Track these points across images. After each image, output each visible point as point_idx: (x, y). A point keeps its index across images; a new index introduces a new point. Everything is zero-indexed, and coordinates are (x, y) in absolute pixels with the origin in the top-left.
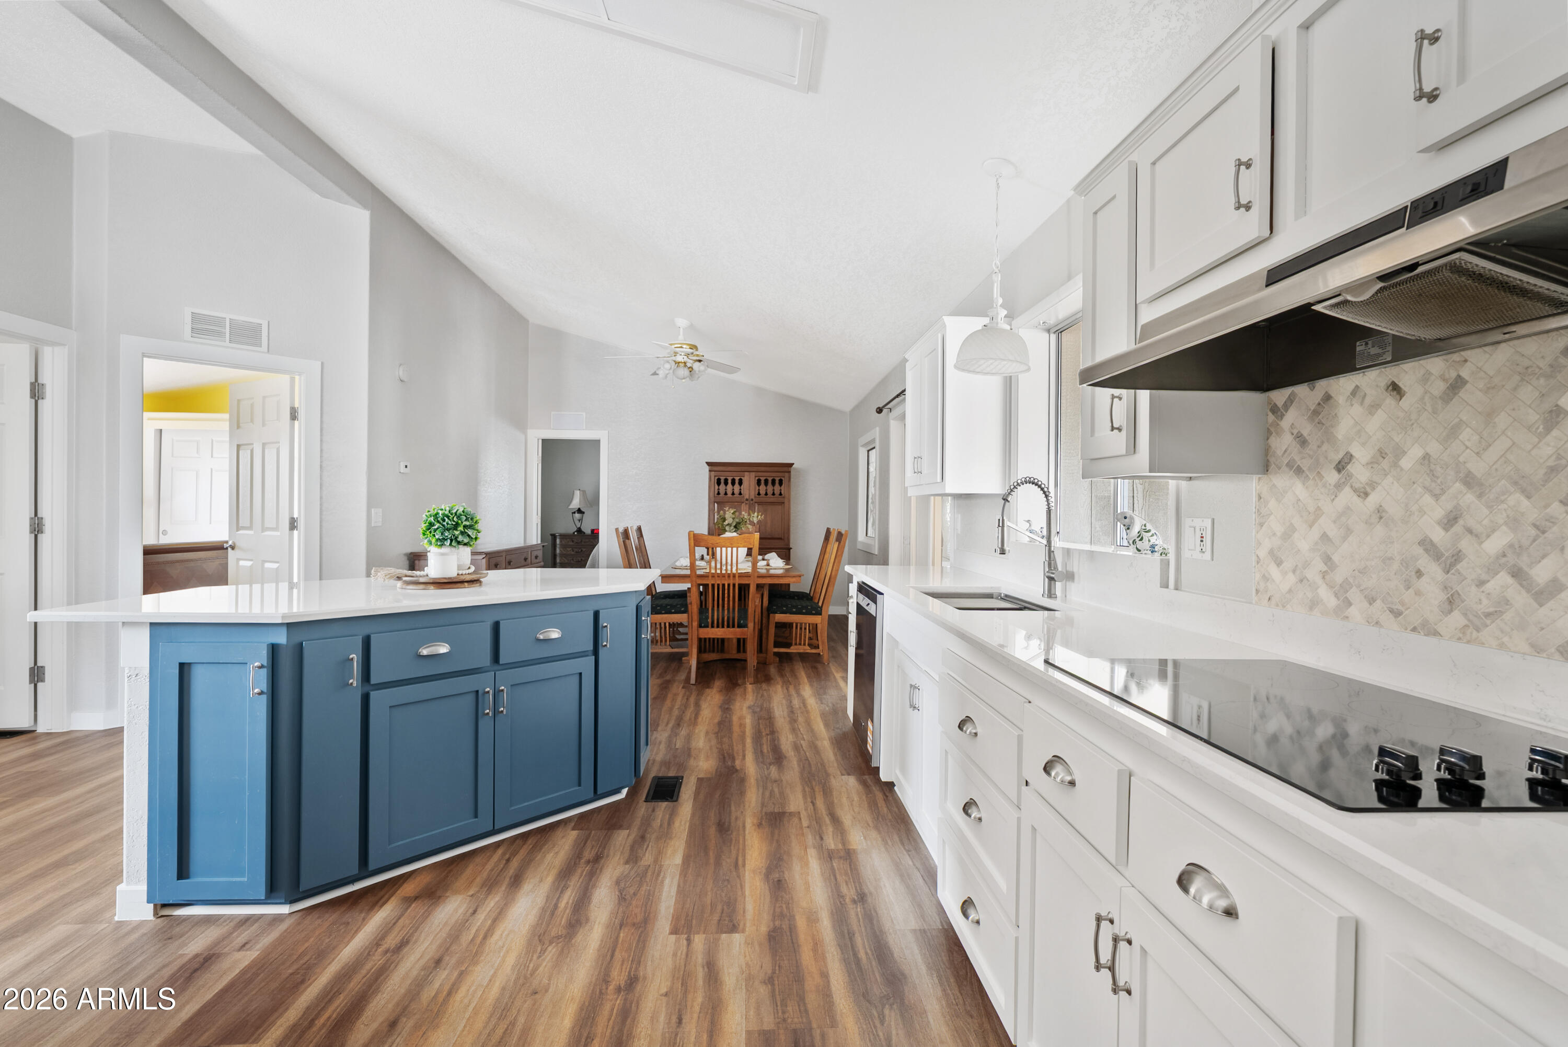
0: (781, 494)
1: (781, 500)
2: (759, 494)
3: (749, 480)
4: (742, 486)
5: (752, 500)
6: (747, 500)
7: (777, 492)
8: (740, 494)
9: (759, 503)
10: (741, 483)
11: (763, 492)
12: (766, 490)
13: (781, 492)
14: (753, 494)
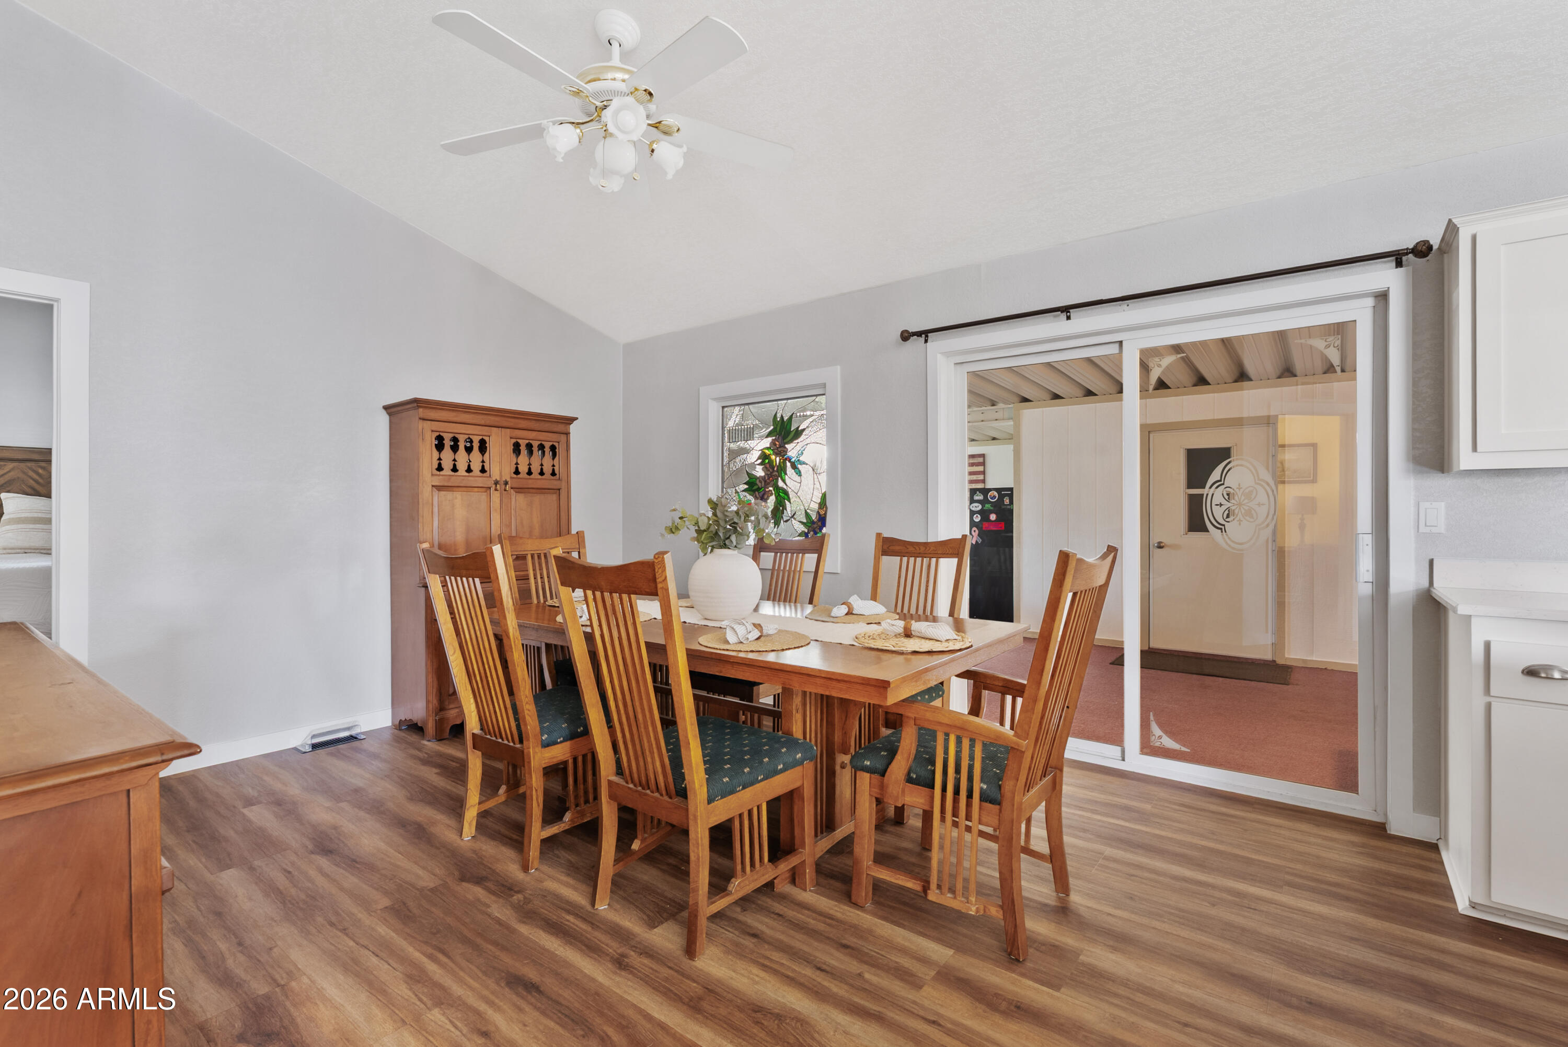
0: (553, 474)
1: (554, 483)
2: (517, 472)
3: (499, 444)
4: (487, 455)
5: (506, 483)
6: (496, 483)
7: (547, 469)
8: (483, 470)
9: (519, 490)
10: (483, 447)
11: (523, 469)
12: (530, 464)
13: (553, 470)
14: (508, 473)
